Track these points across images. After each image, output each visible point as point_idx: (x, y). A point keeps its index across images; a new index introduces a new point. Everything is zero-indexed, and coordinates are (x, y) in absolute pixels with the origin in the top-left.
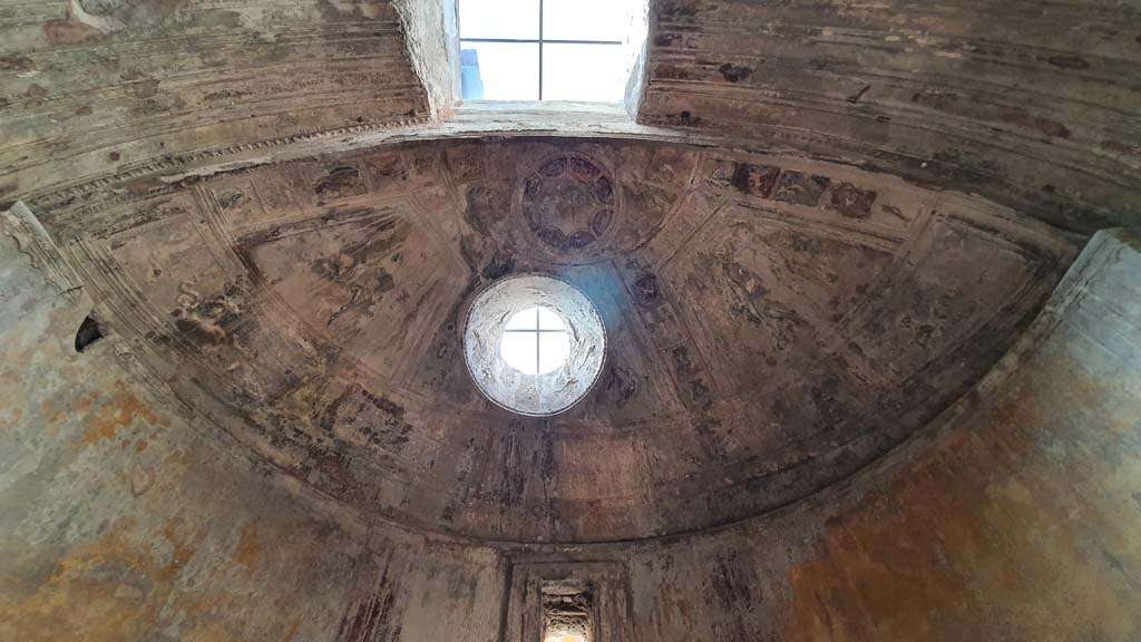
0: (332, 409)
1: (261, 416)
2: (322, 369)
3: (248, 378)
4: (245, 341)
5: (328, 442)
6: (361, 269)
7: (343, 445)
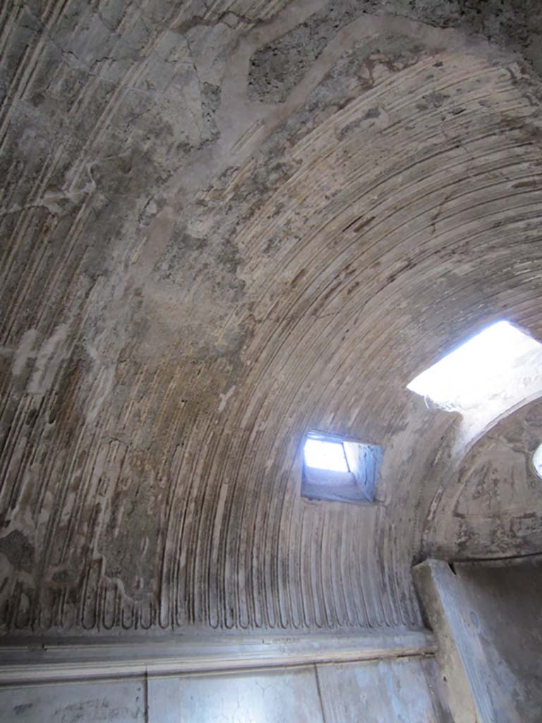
0: (511, 530)
1: (494, 548)
2: (498, 522)
3: (482, 542)
4: (474, 534)
5: (518, 541)
6: (485, 486)
7: (524, 538)
